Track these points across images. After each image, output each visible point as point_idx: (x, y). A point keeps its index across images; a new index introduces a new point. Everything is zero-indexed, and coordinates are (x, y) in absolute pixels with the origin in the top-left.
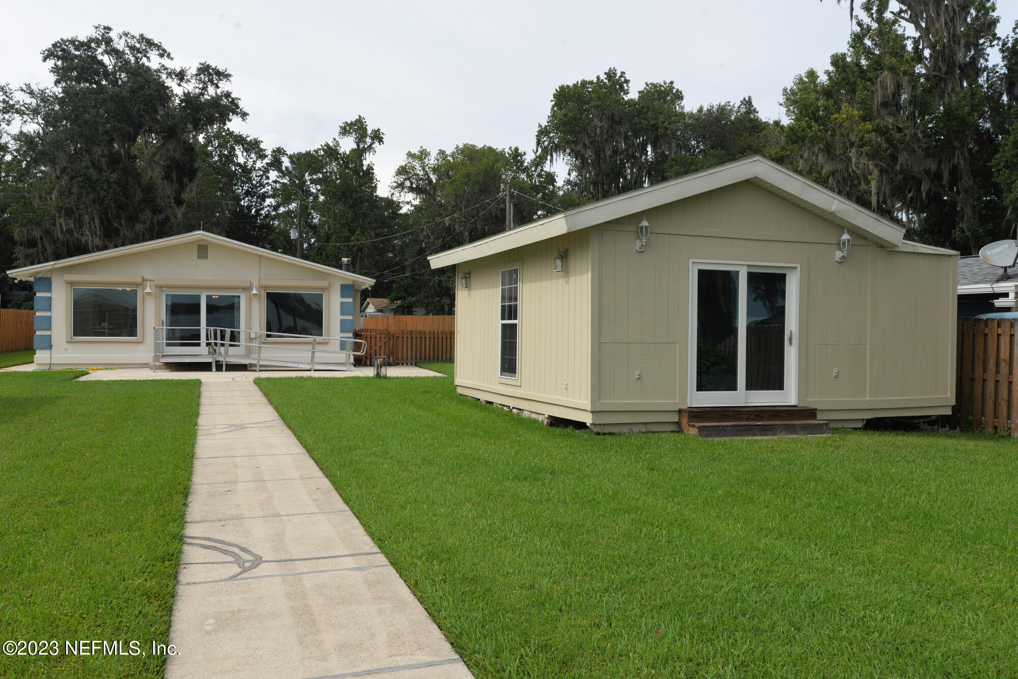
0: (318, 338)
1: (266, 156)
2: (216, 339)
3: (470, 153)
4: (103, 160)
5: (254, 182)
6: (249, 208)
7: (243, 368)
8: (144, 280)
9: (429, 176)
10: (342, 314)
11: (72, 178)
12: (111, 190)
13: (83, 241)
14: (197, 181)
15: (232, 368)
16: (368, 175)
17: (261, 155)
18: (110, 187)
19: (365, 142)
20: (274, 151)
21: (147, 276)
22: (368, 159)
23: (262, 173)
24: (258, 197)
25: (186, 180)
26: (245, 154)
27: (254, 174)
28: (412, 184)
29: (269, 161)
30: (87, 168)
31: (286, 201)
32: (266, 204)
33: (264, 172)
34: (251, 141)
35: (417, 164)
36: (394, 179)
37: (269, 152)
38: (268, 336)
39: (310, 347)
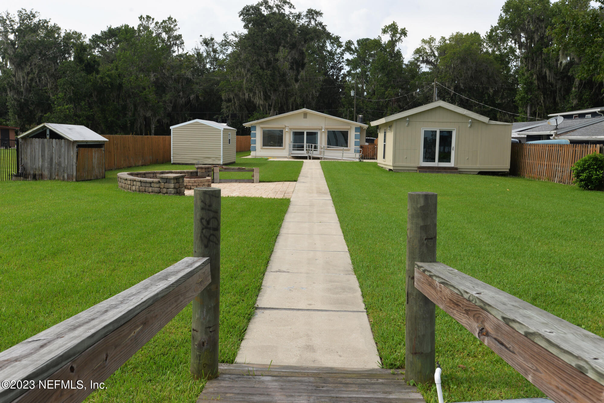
0: (345, 148)
1: (342, 46)
2: (309, 148)
3: (458, 39)
4: (264, 63)
5: (335, 61)
6: (333, 75)
7: (318, 158)
8: (286, 126)
9: (434, 53)
10: (355, 139)
11: (252, 74)
12: (268, 79)
13: (255, 102)
14: (305, 69)
15: (314, 158)
16: (399, 55)
17: (340, 46)
18: (267, 77)
19: (396, 37)
20: (347, 43)
21: (287, 125)
22: (399, 46)
23: (340, 55)
24: (338, 69)
25: (300, 69)
26: (331, 45)
27: (335, 57)
28: (423, 58)
29: (344, 49)
30: (258, 69)
31: (355, 68)
32: (341, 73)
33: (341, 55)
34: (334, 37)
35: (427, 47)
36: (413, 57)
37: (344, 44)
38: (329, 147)
39: (342, 152)
